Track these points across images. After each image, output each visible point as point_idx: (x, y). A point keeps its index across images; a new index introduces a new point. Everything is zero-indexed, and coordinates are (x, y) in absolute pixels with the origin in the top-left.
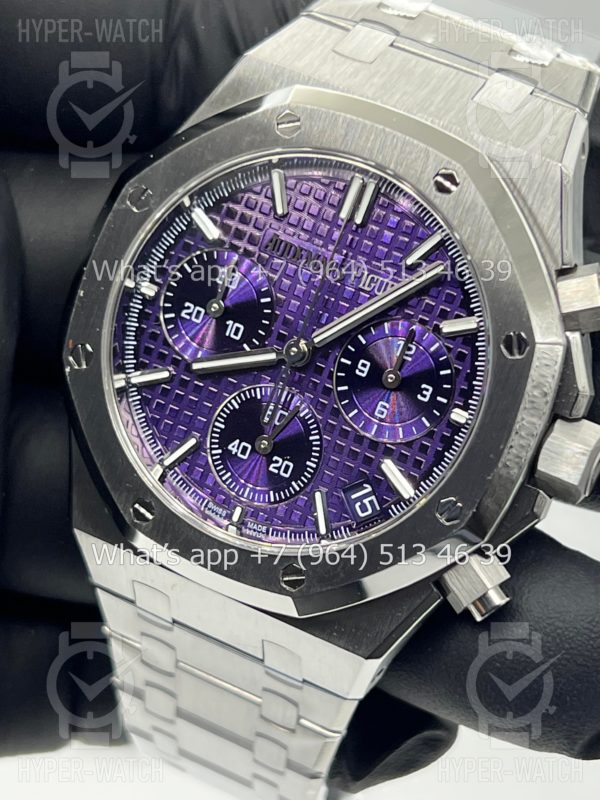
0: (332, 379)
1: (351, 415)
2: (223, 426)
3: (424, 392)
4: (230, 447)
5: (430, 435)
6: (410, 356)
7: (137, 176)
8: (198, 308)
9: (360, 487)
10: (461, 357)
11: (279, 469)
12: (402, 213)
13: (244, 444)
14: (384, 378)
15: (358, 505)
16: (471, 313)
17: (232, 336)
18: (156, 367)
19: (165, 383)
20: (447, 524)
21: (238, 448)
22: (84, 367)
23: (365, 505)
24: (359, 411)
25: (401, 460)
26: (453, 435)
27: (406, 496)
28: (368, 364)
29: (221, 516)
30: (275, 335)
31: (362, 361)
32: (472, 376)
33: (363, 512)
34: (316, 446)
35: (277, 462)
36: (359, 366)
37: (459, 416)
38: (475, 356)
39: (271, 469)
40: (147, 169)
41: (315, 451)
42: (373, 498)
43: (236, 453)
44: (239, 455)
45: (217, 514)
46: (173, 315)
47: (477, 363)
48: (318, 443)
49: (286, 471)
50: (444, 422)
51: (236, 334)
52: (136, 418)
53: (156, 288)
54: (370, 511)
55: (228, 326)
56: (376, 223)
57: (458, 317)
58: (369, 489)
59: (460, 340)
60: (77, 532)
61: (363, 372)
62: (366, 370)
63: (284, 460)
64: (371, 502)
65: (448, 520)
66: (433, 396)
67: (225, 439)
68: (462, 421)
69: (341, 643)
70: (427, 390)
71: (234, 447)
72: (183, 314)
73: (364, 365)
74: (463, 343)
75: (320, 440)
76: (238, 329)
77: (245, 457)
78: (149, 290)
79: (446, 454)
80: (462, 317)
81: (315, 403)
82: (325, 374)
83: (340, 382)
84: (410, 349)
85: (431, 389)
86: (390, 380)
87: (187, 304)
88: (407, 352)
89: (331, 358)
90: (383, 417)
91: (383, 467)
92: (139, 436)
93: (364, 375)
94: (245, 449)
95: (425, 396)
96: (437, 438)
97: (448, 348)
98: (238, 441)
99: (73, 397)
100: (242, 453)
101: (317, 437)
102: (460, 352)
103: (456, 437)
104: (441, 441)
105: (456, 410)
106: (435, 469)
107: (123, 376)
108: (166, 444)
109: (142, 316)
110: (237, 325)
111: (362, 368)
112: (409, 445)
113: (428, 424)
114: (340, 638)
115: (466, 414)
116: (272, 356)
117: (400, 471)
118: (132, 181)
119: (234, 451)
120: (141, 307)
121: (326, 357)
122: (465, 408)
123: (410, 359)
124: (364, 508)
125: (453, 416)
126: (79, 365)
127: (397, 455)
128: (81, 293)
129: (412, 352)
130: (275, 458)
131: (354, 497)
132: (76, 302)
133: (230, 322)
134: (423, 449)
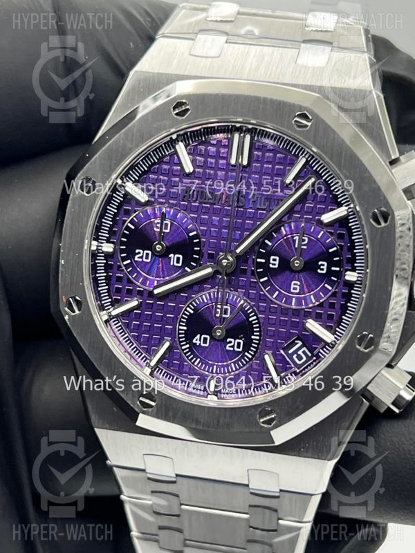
0: (254, 275)
1: (274, 296)
2: (185, 328)
3: (322, 267)
4: (194, 341)
5: (334, 295)
6: (305, 245)
7: (82, 171)
8: (146, 252)
9: (293, 344)
10: (341, 236)
11: (233, 346)
12: (273, 150)
13: (203, 336)
14: (291, 264)
15: (295, 356)
16: (340, 205)
17: (176, 264)
18: (126, 300)
19: (136, 310)
20: (367, 351)
21: (200, 340)
22: (77, 312)
23: (300, 355)
24: (280, 292)
25: (318, 318)
26: (350, 291)
27: (329, 341)
28: (277, 258)
29: (200, 390)
30: (206, 255)
31: (272, 257)
32: (352, 247)
33: (300, 360)
34: (255, 324)
35: (231, 342)
36: (271, 261)
37: (351, 276)
38: (350, 233)
39: (228, 348)
40: (87, 165)
41: (256, 328)
42: (304, 349)
43: (200, 344)
44: (202, 345)
45: (197, 389)
46: (129, 261)
47: (353, 238)
48: (257, 321)
49: (238, 347)
50: (342, 283)
51: (178, 262)
52: (121, 339)
53: (112, 245)
54: (305, 359)
55: (170, 258)
56: (257, 161)
57: (332, 210)
58: (300, 343)
59: (337, 225)
60: (97, 431)
61: (275, 265)
62: (277, 263)
63: (235, 340)
64: (304, 352)
65: (365, 349)
66: (329, 268)
67: (189, 336)
68: (354, 279)
69: (309, 454)
70: (323, 265)
71: (197, 340)
72: (136, 259)
73: (274, 260)
74: (340, 227)
75: (258, 319)
76: (178, 259)
77: (207, 345)
78: (108, 248)
79: (349, 304)
80: (334, 209)
81: (247, 295)
82: (249, 273)
83: (261, 275)
84: (304, 240)
85: (325, 263)
86: (296, 265)
87: (137, 251)
88: (303, 243)
89: (250, 261)
90: (297, 291)
91: (307, 325)
92: (126, 351)
93: (276, 266)
94: (205, 339)
95: (323, 270)
96: (339, 295)
97: (330, 233)
98: (198, 336)
99: (75, 335)
100: (204, 343)
101: (255, 317)
102: (339, 233)
103: (352, 291)
104: (343, 297)
105: (348, 273)
106: (344, 317)
107: (105, 312)
108: (148, 351)
109: (107, 267)
110: (177, 256)
111: (274, 262)
112: (321, 305)
113: (330, 288)
114: (307, 451)
115: (355, 274)
116: (209, 270)
117: (320, 325)
118: (79, 175)
119: (198, 343)
120: (105, 261)
121: (246, 261)
122: (354, 270)
123: (305, 247)
124: (300, 358)
125: (347, 278)
126: (74, 312)
127: (314, 315)
128: (62, 262)
129: (306, 242)
130: (229, 340)
131: (290, 352)
132: (60, 269)
133: (172, 255)
134: (332, 306)
